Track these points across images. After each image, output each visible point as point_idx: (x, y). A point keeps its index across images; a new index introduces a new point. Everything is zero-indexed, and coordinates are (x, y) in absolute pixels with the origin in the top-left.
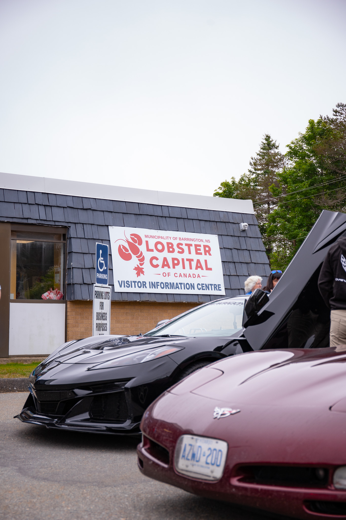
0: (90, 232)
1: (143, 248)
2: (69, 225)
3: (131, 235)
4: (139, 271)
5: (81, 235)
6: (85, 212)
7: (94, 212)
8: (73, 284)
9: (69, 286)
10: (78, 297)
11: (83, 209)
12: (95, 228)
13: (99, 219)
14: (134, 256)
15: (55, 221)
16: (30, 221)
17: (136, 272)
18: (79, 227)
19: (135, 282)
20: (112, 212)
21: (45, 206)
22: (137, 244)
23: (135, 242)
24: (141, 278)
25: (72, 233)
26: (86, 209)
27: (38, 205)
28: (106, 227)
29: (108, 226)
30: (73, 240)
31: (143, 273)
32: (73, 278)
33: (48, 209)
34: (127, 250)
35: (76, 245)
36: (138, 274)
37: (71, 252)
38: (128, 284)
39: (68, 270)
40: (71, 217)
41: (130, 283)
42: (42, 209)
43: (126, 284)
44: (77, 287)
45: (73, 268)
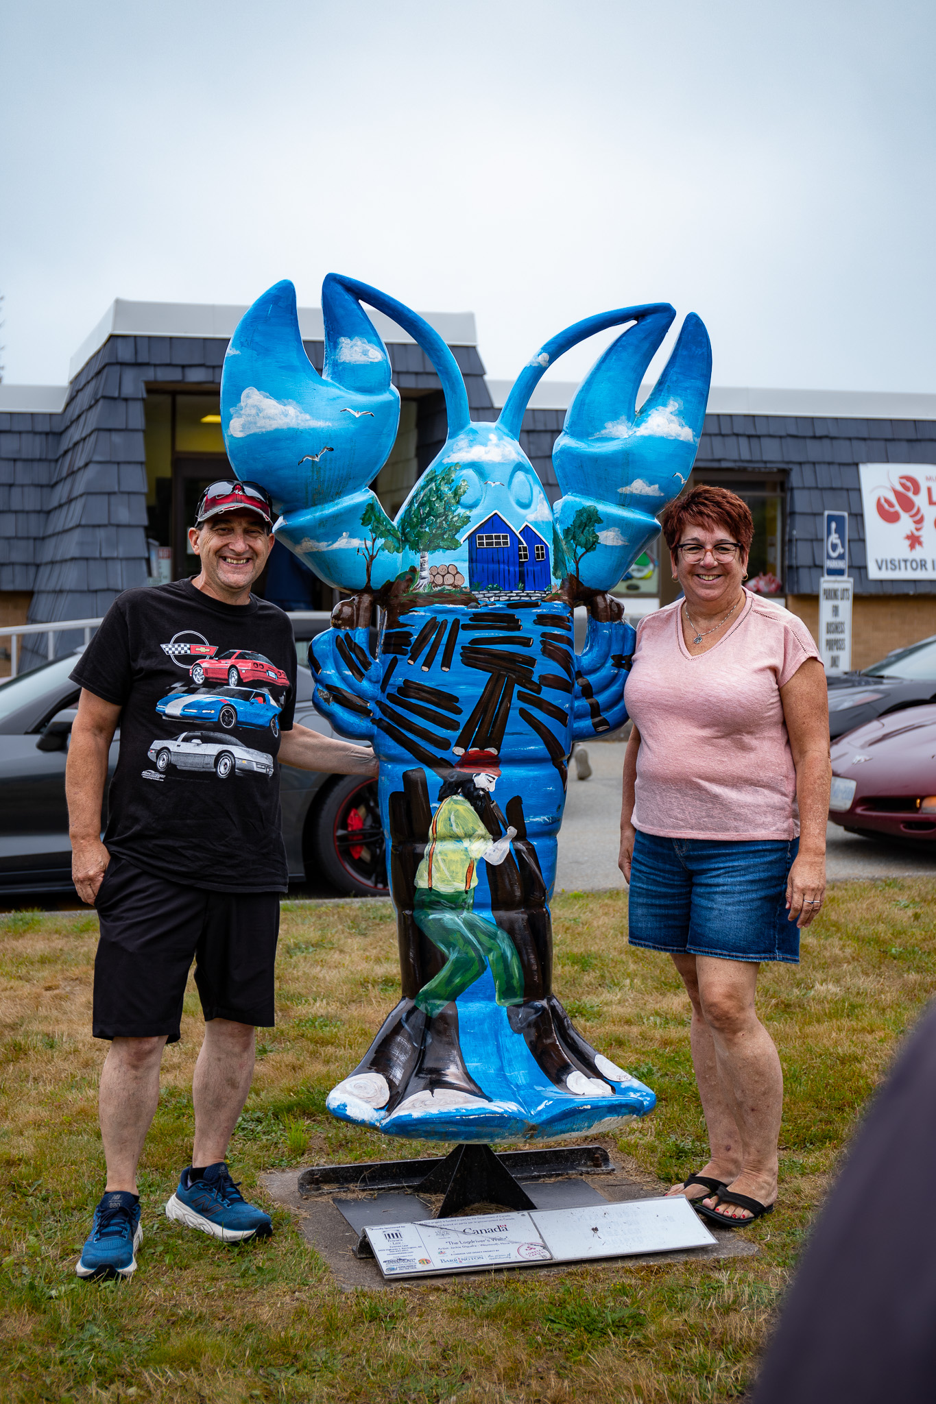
0: (826, 476)
1: (920, 500)
2: (791, 466)
3: (902, 478)
4: (914, 541)
5: (810, 482)
6: (816, 443)
7: (835, 442)
8: (797, 568)
9: (790, 571)
10: (805, 589)
11: (814, 437)
12: (834, 469)
13: (843, 452)
14: (905, 516)
15: (765, 462)
16: (724, 465)
17: (908, 543)
18: (807, 469)
19: (905, 561)
20: (864, 439)
21: (749, 437)
22: (910, 494)
23: (907, 489)
24: (918, 554)
25: (795, 480)
26: (821, 438)
27: (737, 435)
28: (854, 468)
29: (857, 465)
30: (797, 493)
31: (920, 543)
32: (796, 557)
33: (754, 441)
34: (891, 505)
35: (801, 501)
36: (912, 547)
37: (793, 513)
38: (893, 564)
39: (788, 543)
40: (793, 452)
41: (897, 563)
42: (743, 442)
43: (889, 565)
44: (803, 573)
45: (796, 540)
